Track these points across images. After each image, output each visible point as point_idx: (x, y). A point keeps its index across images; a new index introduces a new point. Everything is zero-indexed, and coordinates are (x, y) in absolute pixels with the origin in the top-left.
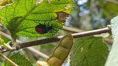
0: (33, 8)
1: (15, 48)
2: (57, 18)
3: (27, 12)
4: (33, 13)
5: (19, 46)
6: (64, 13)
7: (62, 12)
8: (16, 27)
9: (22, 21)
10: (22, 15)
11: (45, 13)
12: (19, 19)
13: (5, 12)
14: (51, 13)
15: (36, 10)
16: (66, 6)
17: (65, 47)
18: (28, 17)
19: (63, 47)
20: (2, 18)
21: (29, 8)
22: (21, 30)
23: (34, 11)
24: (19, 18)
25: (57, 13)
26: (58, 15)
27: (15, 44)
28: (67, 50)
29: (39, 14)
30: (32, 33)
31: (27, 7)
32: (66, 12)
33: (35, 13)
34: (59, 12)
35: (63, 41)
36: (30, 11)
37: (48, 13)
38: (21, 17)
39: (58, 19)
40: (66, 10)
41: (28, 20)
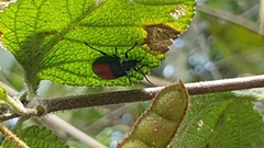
0: (87, 12)
1: (34, 110)
2: (147, 41)
3: (69, 20)
4: (86, 25)
5: (45, 107)
6: (168, 28)
7: (160, 26)
8: (40, 56)
9: (54, 42)
10: (57, 26)
11: (117, 26)
12: (48, 38)
13: (13, 15)
14: (131, 25)
15: (95, 16)
16: (173, 11)
17: (166, 116)
18: (72, 34)
19: (161, 115)
20: (6, 31)
21: (76, 10)
22: (51, 66)
23: (87, 19)
24: (47, 33)
25: (147, 28)
26: (150, 33)
27: (34, 101)
28: (171, 125)
29: (100, 27)
30: (79, 75)
31: (72, 9)
32: (171, 25)
33: (89, 25)
34: (153, 26)
35: (161, 101)
36: (79, 19)
37: (125, 25)
38: (54, 32)
39: (148, 43)
40: (173, 21)
41: (72, 40)
